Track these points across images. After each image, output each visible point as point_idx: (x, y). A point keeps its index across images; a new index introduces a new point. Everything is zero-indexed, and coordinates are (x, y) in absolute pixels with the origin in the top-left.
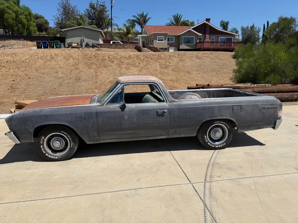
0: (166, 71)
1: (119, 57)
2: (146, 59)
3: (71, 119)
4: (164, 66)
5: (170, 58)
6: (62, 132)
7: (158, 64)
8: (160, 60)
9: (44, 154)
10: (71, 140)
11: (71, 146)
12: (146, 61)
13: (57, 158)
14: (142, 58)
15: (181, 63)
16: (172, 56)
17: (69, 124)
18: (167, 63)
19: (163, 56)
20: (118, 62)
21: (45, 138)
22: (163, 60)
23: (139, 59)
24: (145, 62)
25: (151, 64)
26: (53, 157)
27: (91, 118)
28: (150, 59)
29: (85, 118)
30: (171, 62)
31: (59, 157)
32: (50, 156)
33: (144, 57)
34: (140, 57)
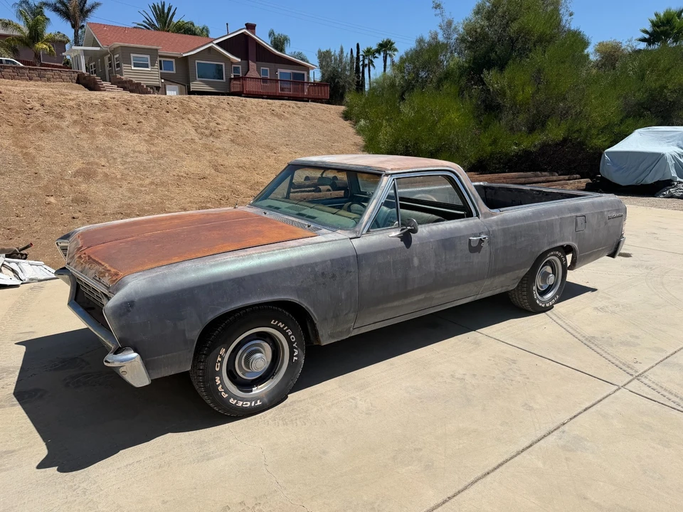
0: (218, 144)
1: (72, 103)
2: (154, 112)
3: (302, 282)
4: (207, 132)
5: (211, 112)
6: (272, 323)
7: (189, 127)
8: (190, 116)
9: (226, 401)
10: (294, 343)
11: (295, 358)
12: (156, 117)
13: (259, 403)
14: (142, 109)
15: (244, 126)
16: (217, 107)
17: (299, 298)
18: (211, 124)
19: (193, 105)
20: (75, 117)
21: (226, 352)
22: (197, 116)
23: (131, 109)
24: (155, 120)
25: (171, 123)
26: (249, 403)
27: (347, 272)
28: (164, 112)
29: (334, 276)
30: (220, 121)
31: (266, 400)
32: (240, 404)
33: (145, 106)
34: (136, 105)
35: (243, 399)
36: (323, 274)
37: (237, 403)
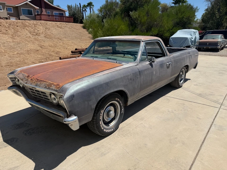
0: (40, 38)
2: (12, 26)
4: (34, 34)
5: (34, 26)
6: (116, 99)
7: (27, 32)
8: (27, 28)
9: (103, 130)
10: (122, 106)
11: (122, 112)
12: (13, 28)
13: (112, 130)
14: (7, 25)
15: (48, 31)
16: (36, 25)
18: (36, 31)
19: (27, 24)
21: (103, 112)
22: (30, 28)
23: (2, 25)
24: (13, 30)
25: (20, 31)
26: (109, 130)
27: (137, 78)
28: (16, 26)
29: (134, 80)
30: (39, 30)
33: (8, 24)
34: (4, 24)
35: (107, 129)
36: (131, 79)
37: (106, 131)
